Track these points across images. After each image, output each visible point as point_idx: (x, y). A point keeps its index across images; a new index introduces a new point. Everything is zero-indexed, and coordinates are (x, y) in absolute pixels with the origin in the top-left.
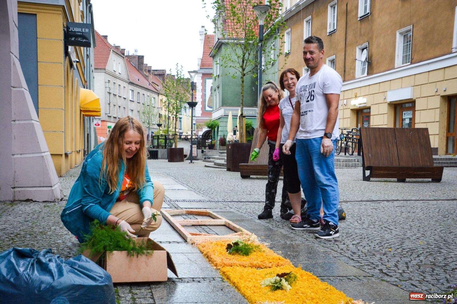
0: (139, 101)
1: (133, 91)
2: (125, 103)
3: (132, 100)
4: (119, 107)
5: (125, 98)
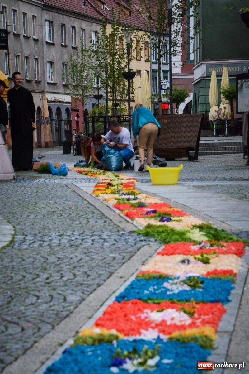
0: (65, 43)
1: (51, 23)
2: (36, 49)
3: (51, 42)
4: (27, 58)
5: (36, 41)
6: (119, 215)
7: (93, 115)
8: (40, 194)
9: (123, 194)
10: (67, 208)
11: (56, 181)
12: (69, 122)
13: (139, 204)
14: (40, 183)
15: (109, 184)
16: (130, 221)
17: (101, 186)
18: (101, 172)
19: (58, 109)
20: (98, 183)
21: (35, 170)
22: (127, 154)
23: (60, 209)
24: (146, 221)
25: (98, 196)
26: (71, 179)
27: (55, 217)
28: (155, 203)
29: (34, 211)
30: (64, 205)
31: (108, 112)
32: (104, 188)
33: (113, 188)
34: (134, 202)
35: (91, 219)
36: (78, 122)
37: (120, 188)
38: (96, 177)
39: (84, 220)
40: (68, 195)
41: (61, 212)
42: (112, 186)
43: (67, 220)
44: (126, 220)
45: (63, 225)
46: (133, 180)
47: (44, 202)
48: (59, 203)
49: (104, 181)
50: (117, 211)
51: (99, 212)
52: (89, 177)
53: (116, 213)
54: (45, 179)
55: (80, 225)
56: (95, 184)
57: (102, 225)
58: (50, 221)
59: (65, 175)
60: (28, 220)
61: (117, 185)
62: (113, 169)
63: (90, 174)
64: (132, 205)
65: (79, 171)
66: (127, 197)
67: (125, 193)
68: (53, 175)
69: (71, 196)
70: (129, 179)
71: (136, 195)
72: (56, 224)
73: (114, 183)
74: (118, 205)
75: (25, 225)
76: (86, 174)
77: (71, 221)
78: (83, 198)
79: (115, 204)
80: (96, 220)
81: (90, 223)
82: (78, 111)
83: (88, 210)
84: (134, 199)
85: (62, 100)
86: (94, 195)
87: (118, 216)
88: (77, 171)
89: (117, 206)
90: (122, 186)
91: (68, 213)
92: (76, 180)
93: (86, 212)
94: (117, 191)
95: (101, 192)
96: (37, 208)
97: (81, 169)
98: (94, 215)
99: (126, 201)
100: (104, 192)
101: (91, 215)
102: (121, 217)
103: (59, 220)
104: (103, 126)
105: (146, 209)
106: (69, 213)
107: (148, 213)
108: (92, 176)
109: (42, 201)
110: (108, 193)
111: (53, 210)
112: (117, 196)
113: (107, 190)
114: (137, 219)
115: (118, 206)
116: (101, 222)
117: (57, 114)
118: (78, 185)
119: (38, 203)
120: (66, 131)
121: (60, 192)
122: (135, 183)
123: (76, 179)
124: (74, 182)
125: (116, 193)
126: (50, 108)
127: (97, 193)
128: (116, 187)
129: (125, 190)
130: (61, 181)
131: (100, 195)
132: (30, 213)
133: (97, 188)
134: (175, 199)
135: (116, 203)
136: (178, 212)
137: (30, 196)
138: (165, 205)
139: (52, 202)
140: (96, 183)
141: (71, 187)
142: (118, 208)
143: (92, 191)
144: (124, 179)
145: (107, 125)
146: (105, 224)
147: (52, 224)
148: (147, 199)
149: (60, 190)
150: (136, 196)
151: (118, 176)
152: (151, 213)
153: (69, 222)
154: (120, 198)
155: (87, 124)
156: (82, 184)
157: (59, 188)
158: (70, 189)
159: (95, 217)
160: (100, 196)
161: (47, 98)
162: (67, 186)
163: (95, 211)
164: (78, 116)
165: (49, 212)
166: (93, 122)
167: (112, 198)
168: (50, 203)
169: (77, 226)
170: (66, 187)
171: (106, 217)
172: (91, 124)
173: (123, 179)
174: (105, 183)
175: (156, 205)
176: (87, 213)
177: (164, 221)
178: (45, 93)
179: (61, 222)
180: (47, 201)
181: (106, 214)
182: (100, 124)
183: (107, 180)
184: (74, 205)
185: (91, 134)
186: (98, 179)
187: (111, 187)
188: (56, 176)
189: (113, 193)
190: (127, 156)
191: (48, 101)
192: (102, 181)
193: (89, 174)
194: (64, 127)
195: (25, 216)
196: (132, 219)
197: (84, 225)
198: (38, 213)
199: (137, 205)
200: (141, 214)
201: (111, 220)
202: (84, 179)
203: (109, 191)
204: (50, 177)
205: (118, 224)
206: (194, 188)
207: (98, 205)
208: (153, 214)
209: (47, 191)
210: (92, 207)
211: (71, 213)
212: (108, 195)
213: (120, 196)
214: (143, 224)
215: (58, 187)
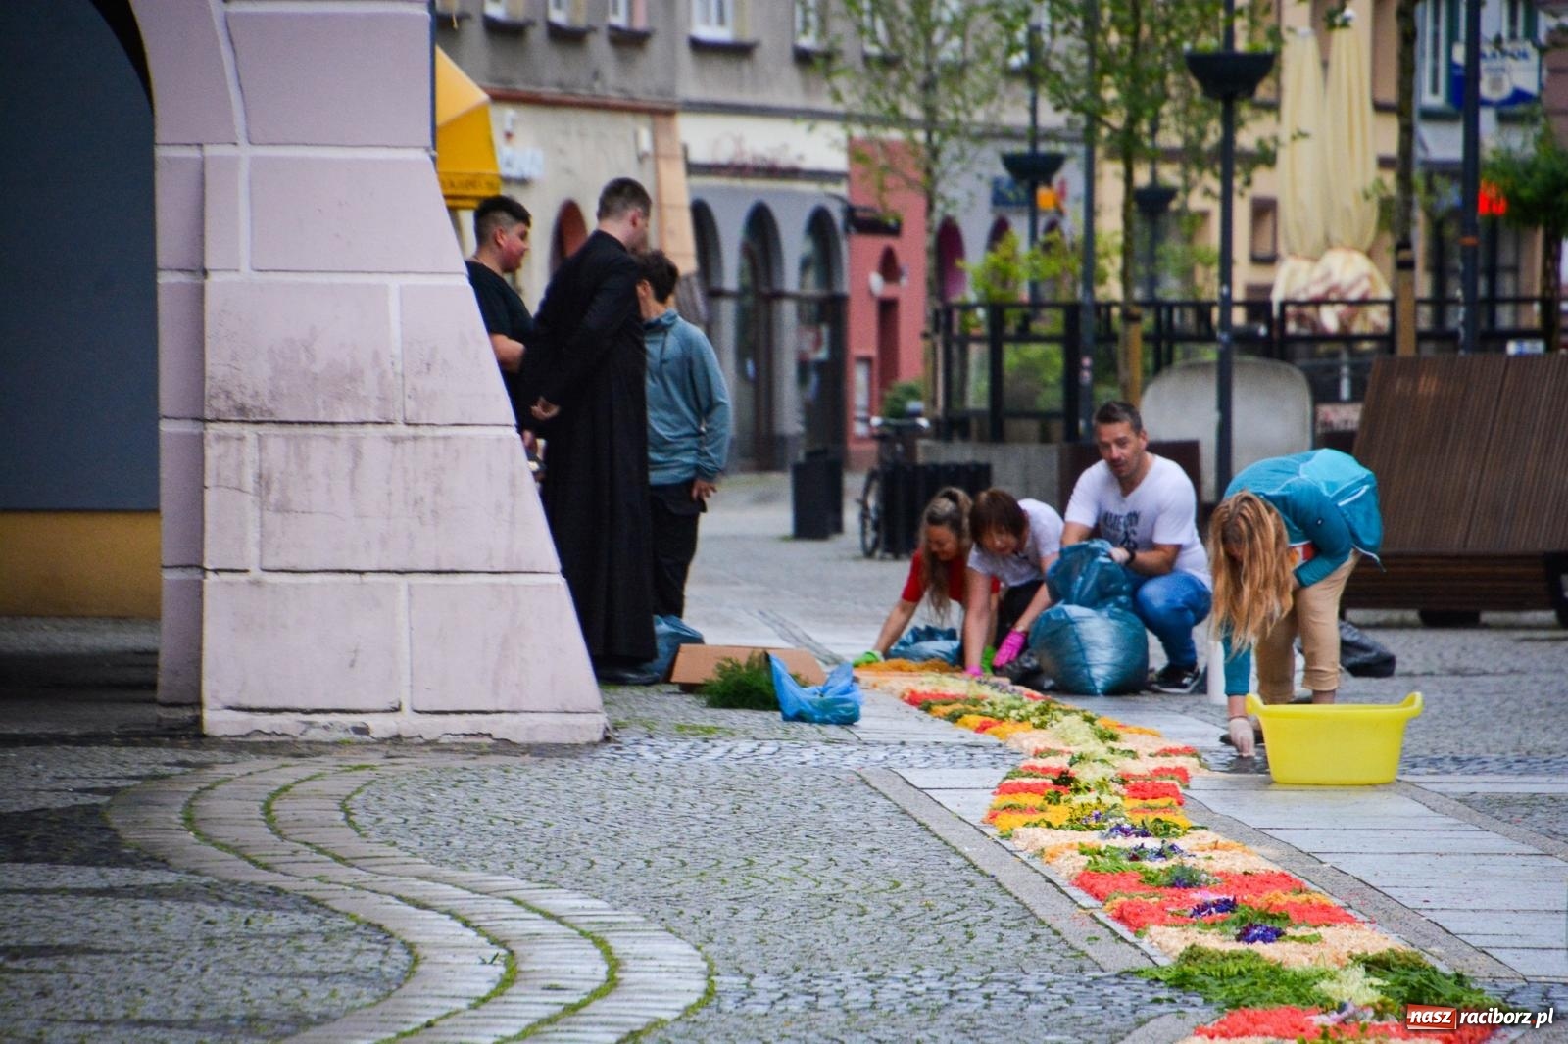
6: (1092, 915)
7: (997, 291)
8: (750, 822)
9: (1120, 829)
10: (882, 885)
11: (809, 755)
12: (830, 311)
13: (1177, 872)
14: (732, 764)
15: (1064, 780)
16: (1130, 937)
17: (1028, 789)
18: (1031, 708)
19: (761, 223)
20: (1016, 772)
21: (688, 688)
22: (1179, 602)
23: (850, 887)
24: (1186, 939)
25: (1009, 837)
26: (879, 743)
27: (839, 917)
28: (1245, 873)
29: (751, 891)
30: (868, 872)
31: (1091, 276)
32: (1036, 801)
33: (1078, 800)
34: (1159, 864)
35: (982, 929)
36: (887, 309)
37: (1108, 800)
38: (1007, 737)
39: (952, 929)
40: (879, 826)
41: (860, 900)
42: (1077, 791)
43: (890, 930)
44: (1114, 933)
45: (875, 948)
46: (1180, 761)
47: (781, 858)
48: (843, 864)
49: (1040, 763)
50: (1087, 901)
51: (1011, 903)
52: (972, 737)
53: (1080, 906)
54: (754, 745)
55: (940, 949)
56: (996, 776)
57: (1023, 948)
58: (824, 930)
59: (849, 720)
60: (737, 925)
61: (1102, 786)
62: (1099, 684)
63: (974, 720)
64: (1149, 880)
65: (913, 693)
66: (1135, 842)
67: (1126, 826)
68: (786, 718)
69: (893, 833)
70: (1167, 753)
71: (1177, 835)
72: (847, 940)
73: (1085, 774)
74: (1092, 877)
75: (732, 942)
76: (954, 718)
77: (905, 934)
78: (946, 844)
79: (1079, 871)
80: (1001, 930)
81: (976, 941)
82: (895, 231)
83: (970, 892)
84: (1160, 854)
85: (785, 160)
86: (992, 832)
87: (1088, 919)
88: (902, 697)
89: (1087, 881)
90: (1124, 792)
91: (890, 905)
92: (907, 753)
93: (962, 901)
94: (1097, 817)
95: (1026, 818)
96: (761, 882)
97: (928, 682)
98: (991, 912)
99: (1126, 862)
100: (1036, 818)
101: (981, 915)
102: (1098, 922)
103: (857, 930)
104: (1059, 361)
105: (1197, 896)
106: (895, 901)
107: (1201, 909)
108: (982, 728)
109: (773, 855)
110: (1056, 824)
111: (826, 889)
112: (1091, 838)
113: (1051, 808)
114: (1154, 930)
115: (1092, 882)
116: (1018, 939)
117: (747, 251)
118: (918, 778)
119: (755, 859)
120: (804, 367)
121: (837, 810)
122: (1191, 772)
123: (903, 744)
124: (894, 762)
125: (1092, 822)
126: (702, 216)
127: (1007, 820)
128: (1090, 798)
129: (1130, 810)
130: (832, 753)
131: (1020, 830)
132: (735, 899)
133: (1009, 800)
134: (1338, 858)
135: (1085, 869)
136: (1324, 908)
137: (708, 827)
138: (1284, 880)
139: (816, 859)
140: (1003, 771)
141: (885, 791)
142: (1090, 890)
143: (984, 813)
144: (1139, 753)
145: (1087, 362)
146: (1034, 944)
147: (834, 941)
148: (1215, 854)
149: (839, 804)
150: (1170, 842)
151: (1113, 738)
152: (1213, 909)
153: (898, 937)
154: (1103, 849)
155: (955, 350)
156: (933, 772)
157: (830, 796)
158: (881, 801)
159: (998, 919)
160: (1018, 838)
161: (685, 149)
162: (865, 782)
163: (995, 896)
164: (889, 268)
165: (813, 900)
166: (996, 341)
167: (1070, 846)
168: (806, 862)
169: (930, 949)
170: (861, 788)
171: (1042, 923)
172: (977, 353)
173: (1133, 755)
174: (1045, 770)
175: (1247, 878)
176: (964, 906)
177: (1253, 941)
178: (670, 113)
179: (867, 934)
180: (790, 852)
181: (1039, 911)
182: (1034, 350)
183: (1057, 753)
184: (908, 871)
185: (977, 413)
186: (1015, 747)
187: (1071, 796)
188: (806, 727)
189: (1077, 824)
190: (1180, 611)
191: (694, 169)
192: (1032, 761)
193: (967, 718)
194: (794, 340)
195: (721, 910)
196: (1138, 928)
197: (956, 947)
198: (767, 900)
199: (1167, 880)
200: (1172, 914)
201: (1057, 933)
202: (947, 748)
203: (1059, 813)
204: (779, 733)
205: (1082, 945)
206: (1462, 808)
207: (1008, 875)
208: (1220, 914)
209: (776, 806)
210: (982, 884)
211: (900, 903)
212: (1053, 832)
213: (1107, 837)
214: (1175, 949)
215: (823, 785)
